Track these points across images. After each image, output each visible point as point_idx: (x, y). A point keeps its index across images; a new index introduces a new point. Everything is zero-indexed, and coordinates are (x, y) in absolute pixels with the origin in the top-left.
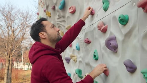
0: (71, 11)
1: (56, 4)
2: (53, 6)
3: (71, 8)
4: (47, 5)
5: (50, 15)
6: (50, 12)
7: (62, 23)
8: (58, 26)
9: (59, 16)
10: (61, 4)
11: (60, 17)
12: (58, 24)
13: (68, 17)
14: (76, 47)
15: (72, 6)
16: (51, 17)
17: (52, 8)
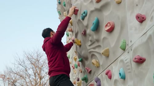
0: (108, 28)
1: (87, 27)
2: (84, 30)
3: (108, 25)
4: (76, 32)
5: (80, 44)
6: (79, 40)
7: (97, 50)
8: (91, 55)
9: (91, 41)
10: (94, 24)
11: (93, 42)
12: (90, 52)
13: (104, 38)
14: (120, 74)
15: (109, 22)
16: (82, 46)
17: (82, 34)
